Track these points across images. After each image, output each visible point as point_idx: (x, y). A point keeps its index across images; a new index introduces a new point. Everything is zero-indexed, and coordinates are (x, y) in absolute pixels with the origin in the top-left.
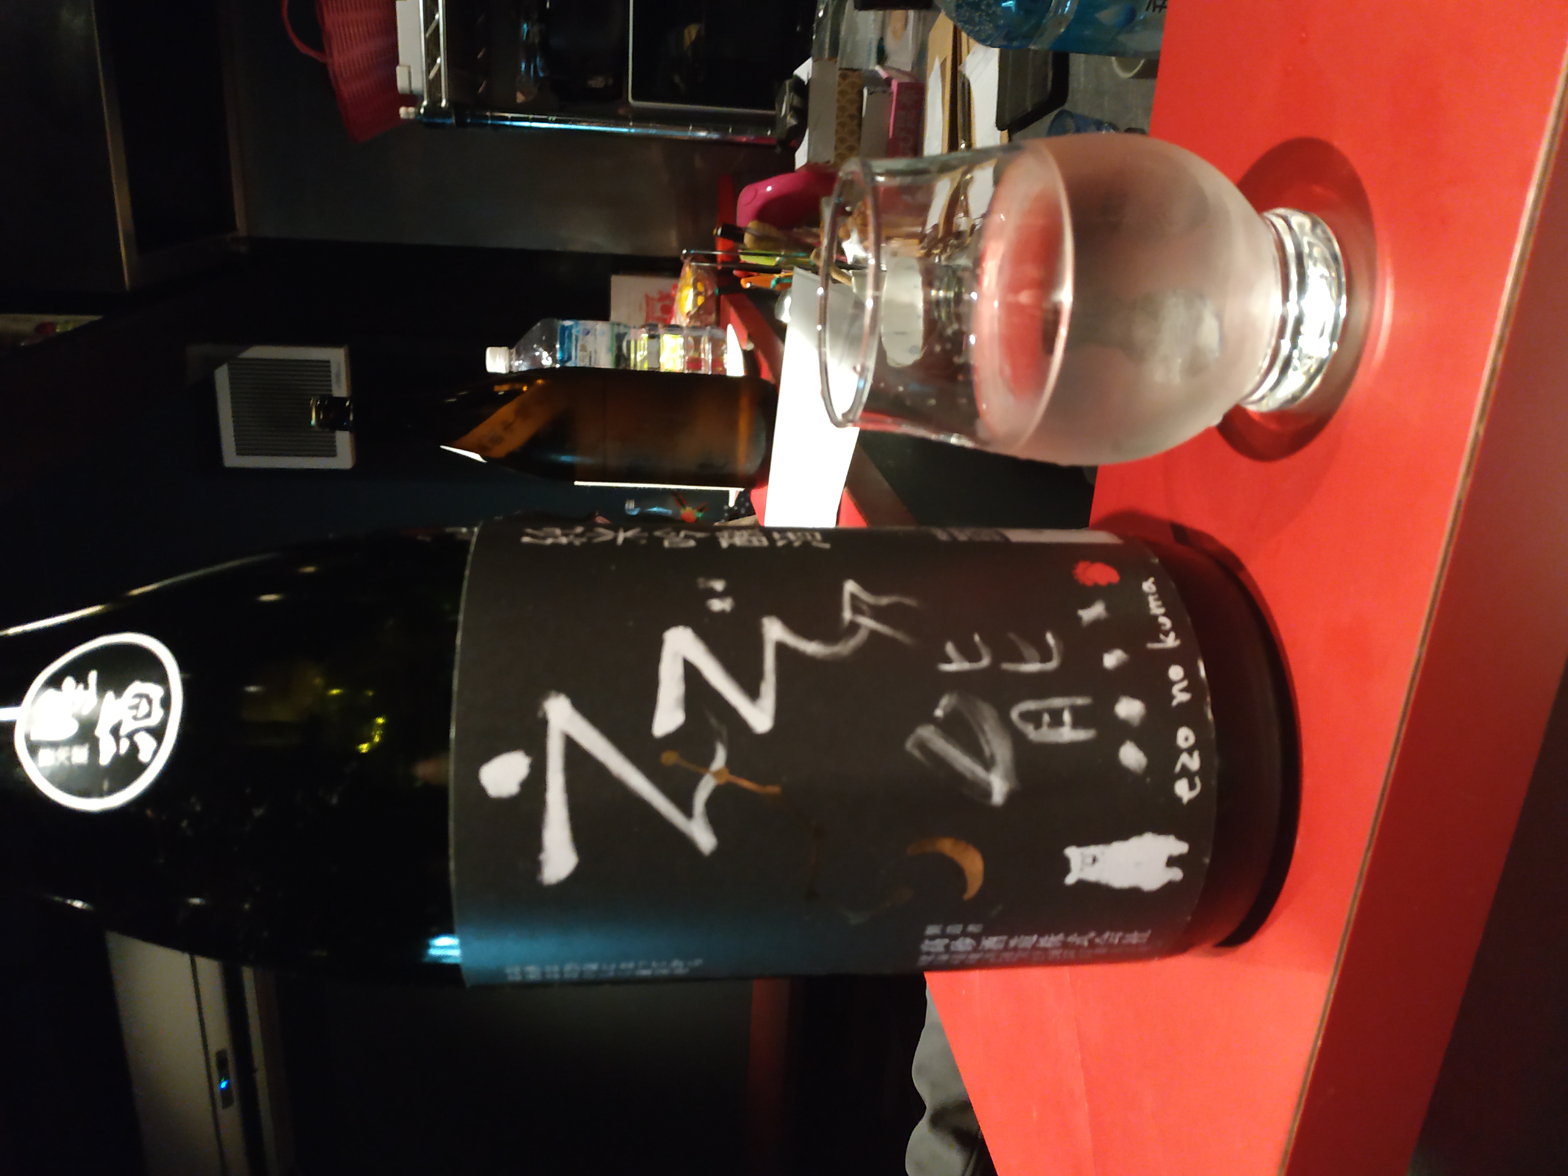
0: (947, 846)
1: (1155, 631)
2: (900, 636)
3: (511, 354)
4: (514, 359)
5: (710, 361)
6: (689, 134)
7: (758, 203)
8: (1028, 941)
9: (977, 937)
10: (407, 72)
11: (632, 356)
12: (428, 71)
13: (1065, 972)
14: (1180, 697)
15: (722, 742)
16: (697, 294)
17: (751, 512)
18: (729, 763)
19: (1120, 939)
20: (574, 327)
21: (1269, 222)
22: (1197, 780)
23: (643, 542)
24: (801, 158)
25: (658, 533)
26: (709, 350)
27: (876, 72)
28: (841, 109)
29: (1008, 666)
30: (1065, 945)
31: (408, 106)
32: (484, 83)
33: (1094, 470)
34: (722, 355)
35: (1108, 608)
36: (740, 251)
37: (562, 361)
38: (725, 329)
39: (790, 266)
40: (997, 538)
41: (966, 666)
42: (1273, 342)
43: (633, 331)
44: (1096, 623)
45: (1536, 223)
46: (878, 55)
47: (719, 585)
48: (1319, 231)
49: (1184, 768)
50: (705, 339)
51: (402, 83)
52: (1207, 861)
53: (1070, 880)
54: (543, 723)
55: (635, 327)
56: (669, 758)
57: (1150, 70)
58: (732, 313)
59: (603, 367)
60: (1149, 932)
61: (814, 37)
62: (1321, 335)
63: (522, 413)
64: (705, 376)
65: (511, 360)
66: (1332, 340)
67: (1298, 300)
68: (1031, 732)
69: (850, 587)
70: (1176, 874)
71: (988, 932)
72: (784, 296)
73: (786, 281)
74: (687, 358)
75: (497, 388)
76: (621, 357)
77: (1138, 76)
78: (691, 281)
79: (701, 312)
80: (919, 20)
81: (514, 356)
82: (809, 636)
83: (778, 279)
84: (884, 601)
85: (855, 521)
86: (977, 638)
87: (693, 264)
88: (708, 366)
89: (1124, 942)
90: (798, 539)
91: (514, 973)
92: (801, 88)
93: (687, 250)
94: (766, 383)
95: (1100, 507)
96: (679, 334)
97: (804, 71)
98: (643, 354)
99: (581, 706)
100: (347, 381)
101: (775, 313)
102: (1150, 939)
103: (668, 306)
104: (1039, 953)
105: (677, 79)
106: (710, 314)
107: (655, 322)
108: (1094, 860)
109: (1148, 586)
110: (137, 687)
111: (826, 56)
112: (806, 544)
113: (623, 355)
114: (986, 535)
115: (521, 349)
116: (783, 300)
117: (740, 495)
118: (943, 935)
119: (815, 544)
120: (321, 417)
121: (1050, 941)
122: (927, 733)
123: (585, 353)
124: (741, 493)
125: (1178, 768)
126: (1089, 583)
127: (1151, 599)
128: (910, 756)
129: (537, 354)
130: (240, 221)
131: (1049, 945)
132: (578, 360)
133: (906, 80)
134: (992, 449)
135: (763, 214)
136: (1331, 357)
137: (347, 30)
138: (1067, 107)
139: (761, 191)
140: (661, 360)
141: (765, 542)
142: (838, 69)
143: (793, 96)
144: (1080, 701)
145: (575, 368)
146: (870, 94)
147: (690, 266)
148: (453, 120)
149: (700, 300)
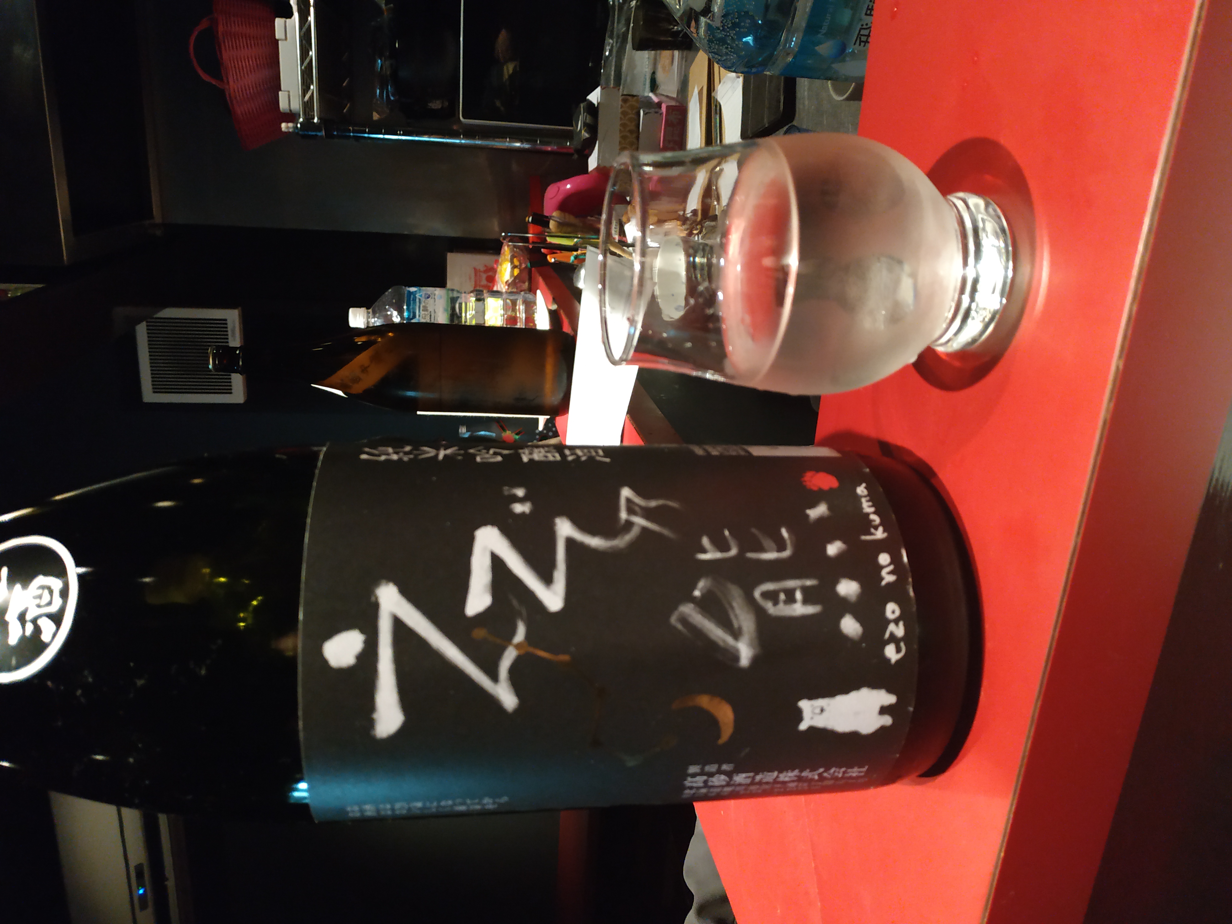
0: (704, 701)
1: (867, 526)
2: (666, 532)
3: (369, 313)
4: (371, 317)
5: (524, 318)
6: (507, 144)
7: (560, 197)
8: (770, 777)
9: (729, 774)
10: (287, 96)
11: (463, 315)
12: (304, 95)
13: (802, 799)
14: (888, 578)
15: (522, 620)
16: (514, 267)
17: (556, 434)
18: (528, 636)
19: (844, 773)
20: (418, 292)
21: (951, 203)
22: (902, 644)
23: (460, 458)
24: (593, 163)
25: (472, 451)
26: (523, 309)
27: (650, 98)
28: (623, 125)
29: (751, 555)
30: (800, 779)
31: (288, 122)
32: (348, 105)
33: (818, 398)
34: (533, 313)
35: (830, 508)
36: (546, 234)
37: (409, 319)
38: (535, 294)
39: (584, 246)
40: (742, 453)
41: (718, 555)
42: (956, 296)
43: (463, 295)
44: (821, 520)
45: (1160, 201)
46: (651, 84)
47: (520, 492)
48: (991, 210)
49: (892, 635)
50: (520, 302)
51: (283, 105)
52: (911, 709)
53: (803, 726)
54: (376, 606)
55: (465, 293)
56: (479, 633)
57: (857, 95)
58: (541, 280)
59: (440, 322)
60: (867, 767)
61: (602, 71)
62: (993, 292)
63: (376, 358)
64: (520, 329)
65: (368, 317)
66: (1002, 296)
67: (975, 264)
68: (770, 608)
69: (626, 492)
70: (887, 720)
71: (738, 770)
72: (581, 268)
73: (582, 257)
74: (506, 316)
75: (357, 339)
76: (454, 315)
77: (848, 99)
78: (508, 257)
79: (517, 281)
80: (682, 58)
81: (371, 315)
82: (593, 532)
83: (576, 255)
84: (653, 504)
85: (635, 441)
86: (727, 533)
87: (510, 244)
88: (523, 322)
89: (846, 775)
90: (585, 455)
91: (354, 811)
92: (592, 110)
93: (505, 233)
94: (567, 335)
95: (824, 427)
96: (499, 298)
97: (595, 97)
98: (472, 313)
99: (406, 592)
100: (240, 335)
101: (574, 281)
102: (867, 772)
103: (491, 276)
104: (779, 786)
105: (498, 103)
106: (524, 283)
107: (481, 289)
108: (822, 710)
109: (861, 490)
110: (41, 580)
111: (612, 86)
112: (591, 459)
113: (457, 314)
114: (734, 451)
115: (377, 309)
116: (579, 271)
117: (547, 422)
118: (702, 773)
119: (598, 458)
120: (217, 362)
121: (788, 776)
122: (688, 609)
123: (426, 313)
124: (548, 420)
125: (887, 635)
126: (815, 488)
127: (864, 500)
128: (675, 628)
129: (389, 313)
130: (156, 211)
131: (787, 779)
132: (421, 317)
133: (673, 103)
134: (736, 382)
135: (564, 206)
136: (1002, 308)
137: (240, 63)
138: (795, 123)
139: (562, 188)
140: (486, 318)
141: (558, 458)
142: (621, 95)
143: (586, 115)
144: (809, 583)
145: (419, 324)
146: (645, 114)
147: (508, 246)
148: (323, 133)
149: (516, 272)
